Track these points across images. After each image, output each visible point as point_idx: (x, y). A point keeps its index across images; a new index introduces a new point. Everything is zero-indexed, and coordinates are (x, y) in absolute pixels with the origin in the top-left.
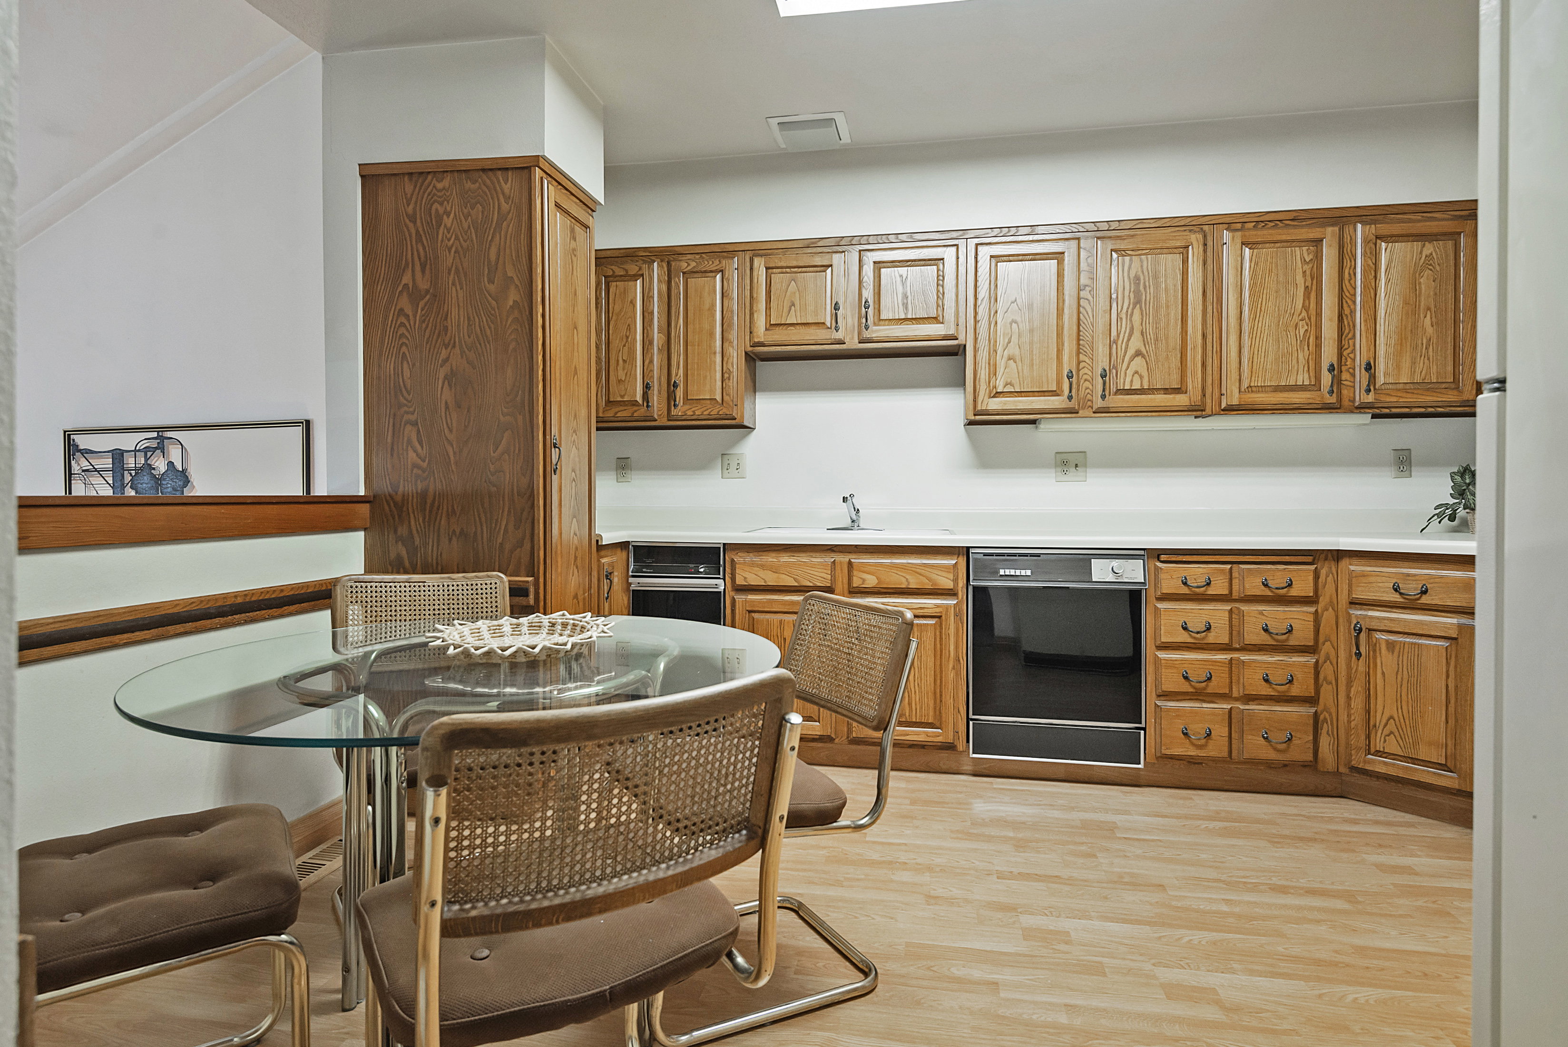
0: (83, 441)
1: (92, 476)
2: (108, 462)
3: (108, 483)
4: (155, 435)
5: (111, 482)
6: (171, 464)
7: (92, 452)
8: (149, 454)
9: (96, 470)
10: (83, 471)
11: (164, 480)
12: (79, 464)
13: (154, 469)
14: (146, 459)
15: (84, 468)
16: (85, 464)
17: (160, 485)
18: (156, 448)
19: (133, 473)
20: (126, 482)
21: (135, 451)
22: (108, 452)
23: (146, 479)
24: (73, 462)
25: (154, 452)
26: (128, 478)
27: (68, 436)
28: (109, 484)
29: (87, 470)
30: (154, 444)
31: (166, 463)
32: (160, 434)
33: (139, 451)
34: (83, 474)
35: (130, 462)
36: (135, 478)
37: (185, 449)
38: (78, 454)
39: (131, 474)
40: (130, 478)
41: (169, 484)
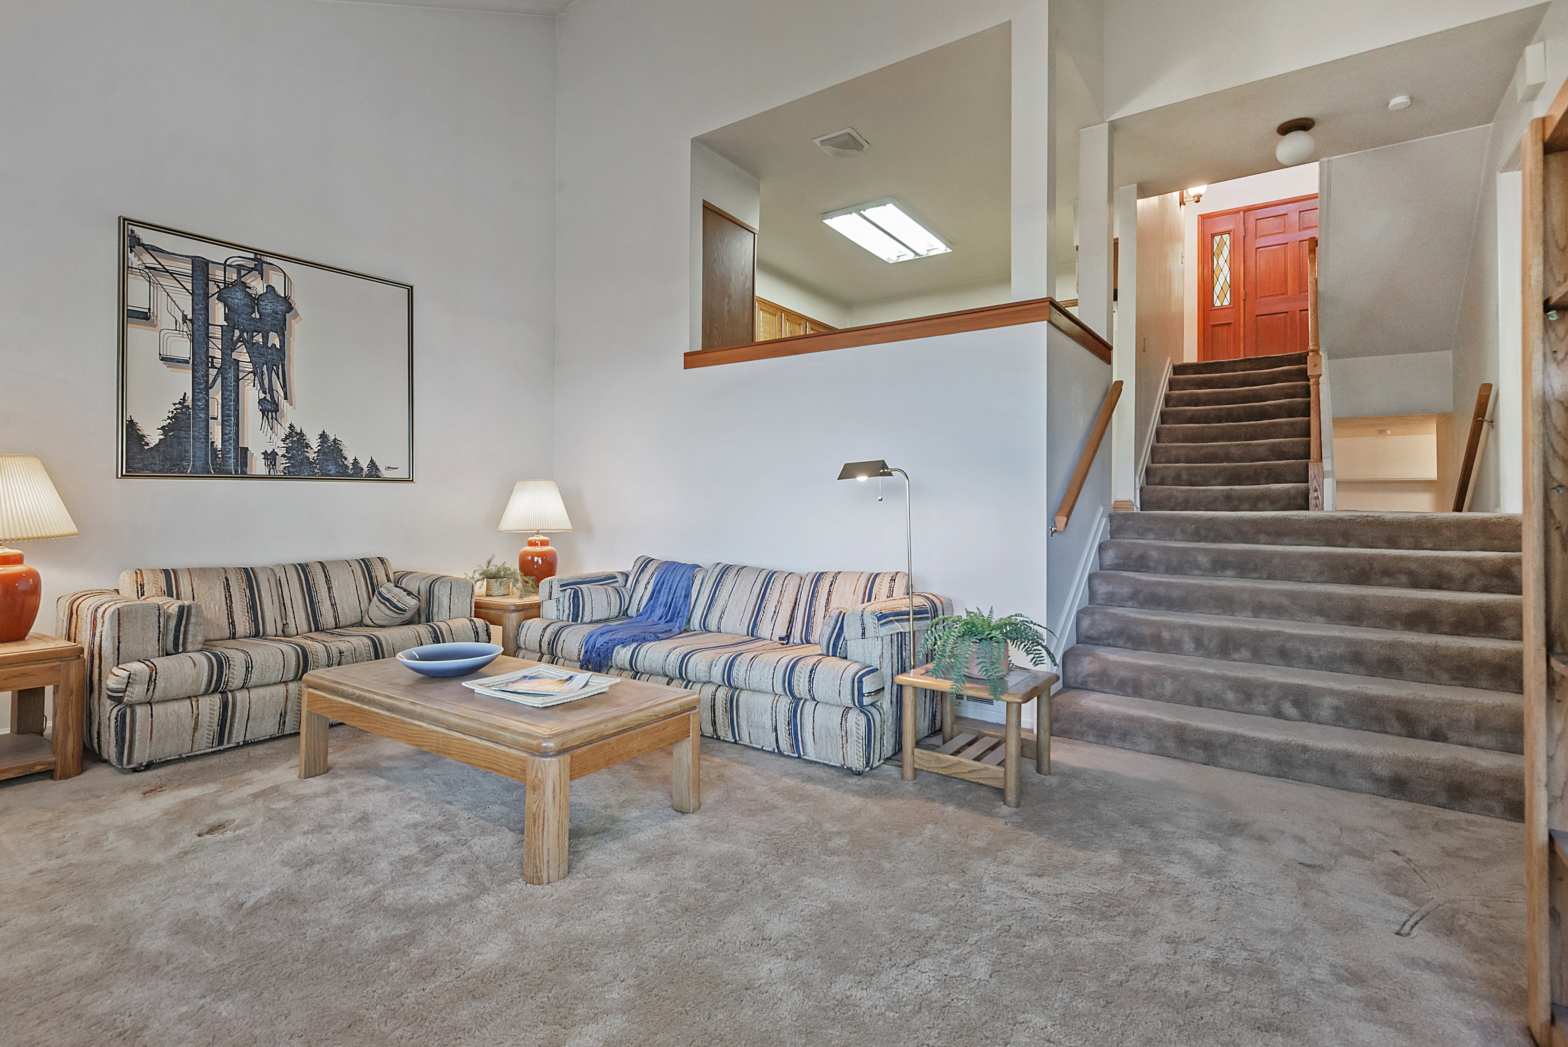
0: (147, 236)
1: (162, 276)
2: (184, 267)
3: (185, 288)
4: (250, 255)
5: (190, 288)
6: (270, 288)
7: (162, 251)
8: (243, 272)
9: (167, 271)
10: (146, 267)
11: (263, 301)
12: (140, 259)
13: (250, 288)
14: (239, 277)
15: (148, 265)
16: (150, 261)
17: (257, 304)
18: (253, 269)
19: (222, 286)
20: (211, 292)
21: (225, 264)
22: (187, 257)
23: (239, 295)
24: (131, 255)
25: (250, 272)
26: (213, 289)
27: (124, 225)
28: (187, 290)
29: (154, 269)
30: (251, 264)
31: (265, 286)
32: (259, 257)
33: (230, 266)
34: (147, 270)
35: (218, 274)
36: (224, 291)
37: (289, 279)
38: (138, 248)
39: (218, 286)
40: (217, 290)
41: (268, 307)
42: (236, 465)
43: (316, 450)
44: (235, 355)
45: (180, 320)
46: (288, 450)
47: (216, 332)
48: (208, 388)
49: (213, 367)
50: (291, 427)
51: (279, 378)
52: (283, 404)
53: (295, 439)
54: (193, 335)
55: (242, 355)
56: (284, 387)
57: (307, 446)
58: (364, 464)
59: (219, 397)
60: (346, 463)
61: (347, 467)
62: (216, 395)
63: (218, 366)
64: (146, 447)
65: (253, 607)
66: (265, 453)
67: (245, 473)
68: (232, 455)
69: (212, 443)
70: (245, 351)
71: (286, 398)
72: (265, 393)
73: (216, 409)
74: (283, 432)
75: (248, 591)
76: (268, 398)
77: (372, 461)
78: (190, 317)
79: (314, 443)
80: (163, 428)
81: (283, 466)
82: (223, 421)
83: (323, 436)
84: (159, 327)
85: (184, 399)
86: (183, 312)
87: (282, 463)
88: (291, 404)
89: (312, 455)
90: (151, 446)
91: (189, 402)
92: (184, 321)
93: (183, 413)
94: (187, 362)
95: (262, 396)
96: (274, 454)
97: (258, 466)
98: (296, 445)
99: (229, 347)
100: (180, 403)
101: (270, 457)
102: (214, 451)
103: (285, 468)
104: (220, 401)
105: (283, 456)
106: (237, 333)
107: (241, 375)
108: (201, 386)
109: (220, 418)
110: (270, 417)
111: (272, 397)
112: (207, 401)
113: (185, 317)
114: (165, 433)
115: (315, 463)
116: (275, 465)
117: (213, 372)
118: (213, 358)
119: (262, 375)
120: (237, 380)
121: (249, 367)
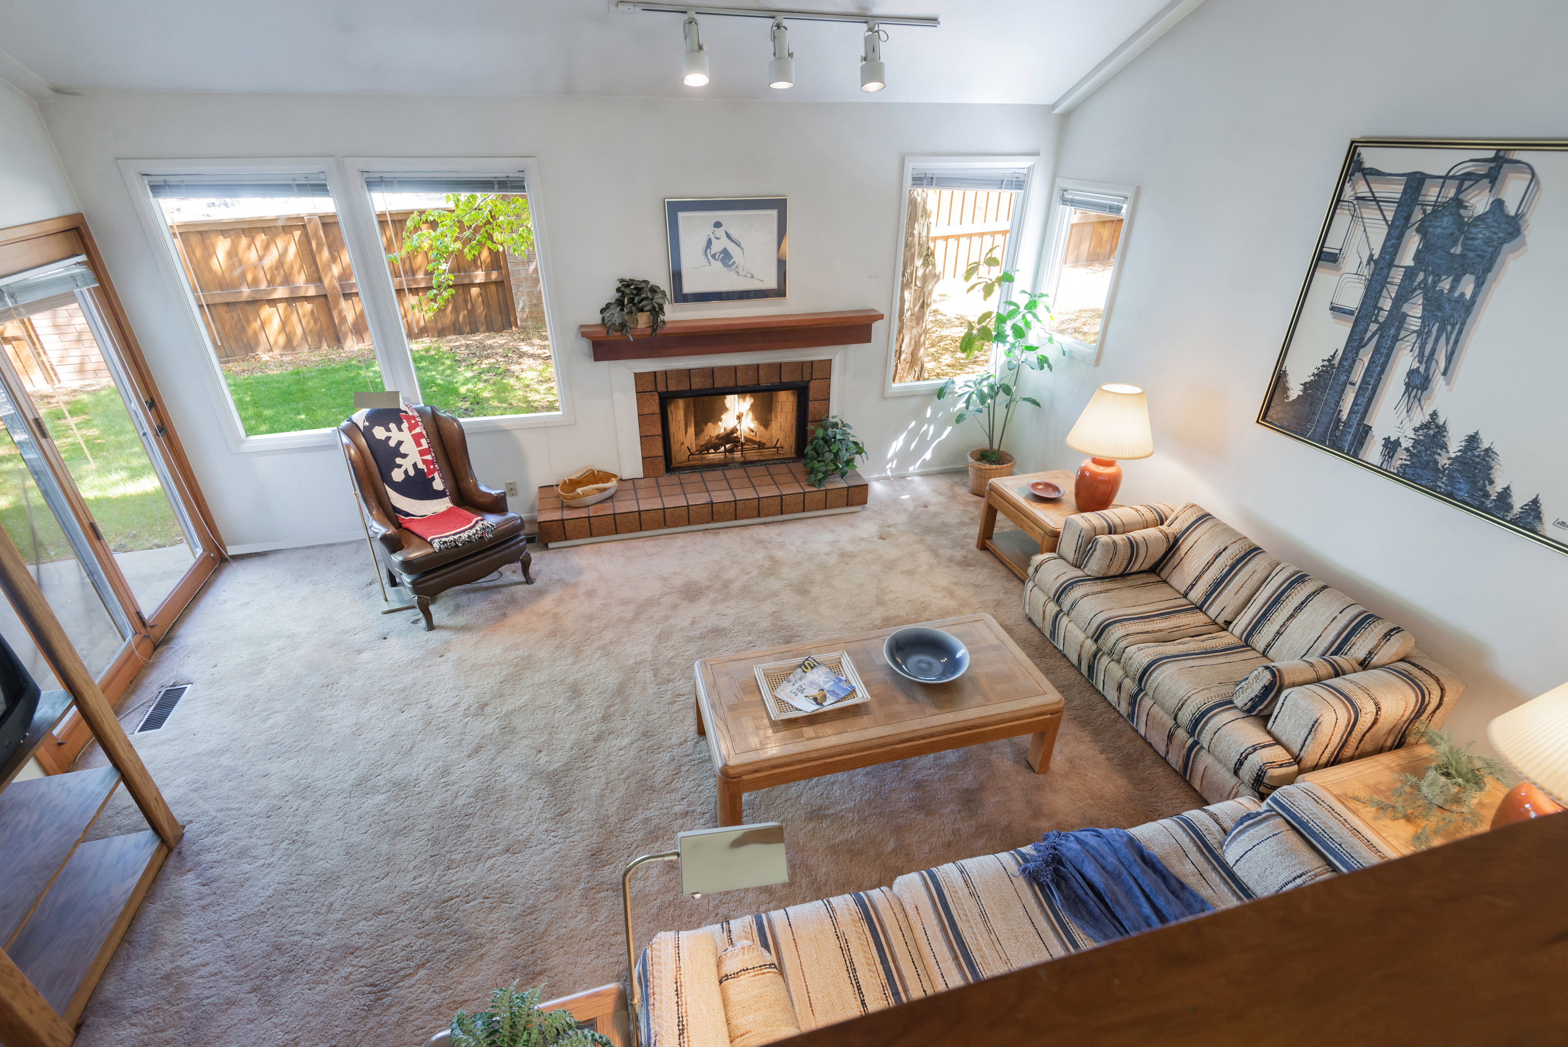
0: (1370, 157)
1: (1368, 207)
2: (1395, 191)
3: (1385, 219)
4: (1491, 154)
5: (1390, 218)
6: (1499, 204)
7: (1377, 174)
8: (1465, 185)
9: (1375, 199)
10: (1357, 198)
12: (1354, 189)
13: (1466, 208)
14: (1459, 191)
15: (1359, 195)
16: (1362, 189)
18: (1482, 177)
19: (1429, 209)
20: (1413, 220)
21: (1446, 178)
22: (1404, 175)
24: (1347, 185)
25: (1477, 182)
26: (1417, 215)
27: (1354, 146)
28: (1386, 221)
29: (1363, 199)
30: (1481, 170)
31: (1491, 200)
32: (1502, 154)
33: (1451, 178)
34: (1355, 202)
35: (1431, 193)
36: (1431, 218)
37: (1538, 183)
38: (1358, 175)
39: (1424, 211)
40: (1421, 216)
41: (1480, 234)
42: (1351, 444)
43: (1453, 455)
44: (1406, 308)
45: (1365, 262)
46: (1416, 442)
47: (1397, 276)
48: (1362, 345)
49: (1376, 321)
50: (1434, 415)
51: (1447, 343)
52: (1438, 381)
53: (1431, 432)
54: (1370, 281)
55: (1415, 310)
56: (1449, 359)
57: (1444, 447)
58: (1518, 502)
59: (1366, 360)
60: (1488, 488)
61: (1487, 495)
62: (1365, 356)
63: (1381, 320)
64: (1286, 401)
65: (1218, 585)
66: (1387, 440)
67: (1355, 456)
68: (1353, 430)
69: (1341, 411)
70: (1420, 302)
71: (1444, 373)
72: (1420, 362)
73: (1357, 376)
74: (1420, 417)
75: (1227, 568)
76: (1422, 370)
77: (1535, 501)
78: (1376, 257)
79: (1455, 444)
80: (1304, 384)
81: (1400, 462)
82: (1360, 388)
83: (1473, 440)
84: (1342, 271)
85: (1333, 357)
86: (1371, 250)
87: (1401, 458)
88: (1448, 384)
89: (1443, 461)
90: (1290, 400)
91: (1336, 362)
92: (1368, 263)
93: (1327, 372)
94: (1351, 313)
95: (1416, 365)
96: (1397, 443)
97: (1373, 452)
98: (1428, 440)
99: (1402, 298)
100: (1329, 360)
101: (1391, 446)
102: (1339, 420)
103: (1401, 465)
104: (1366, 364)
105: (1407, 449)
106: (1421, 276)
107: (1403, 334)
108: (1355, 344)
109: (1358, 385)
110: (1413, 394)
111: (1427, 369)
112: (1354, 361)
113: (1371, 256)
114: (1305, 390)
115: (1443, 473)
116: (1392, 457)
117: (1373, 327)
118: (1381, 309)
119: (1427, 338)
120: (1396, 339)
121: (1414, 324)
